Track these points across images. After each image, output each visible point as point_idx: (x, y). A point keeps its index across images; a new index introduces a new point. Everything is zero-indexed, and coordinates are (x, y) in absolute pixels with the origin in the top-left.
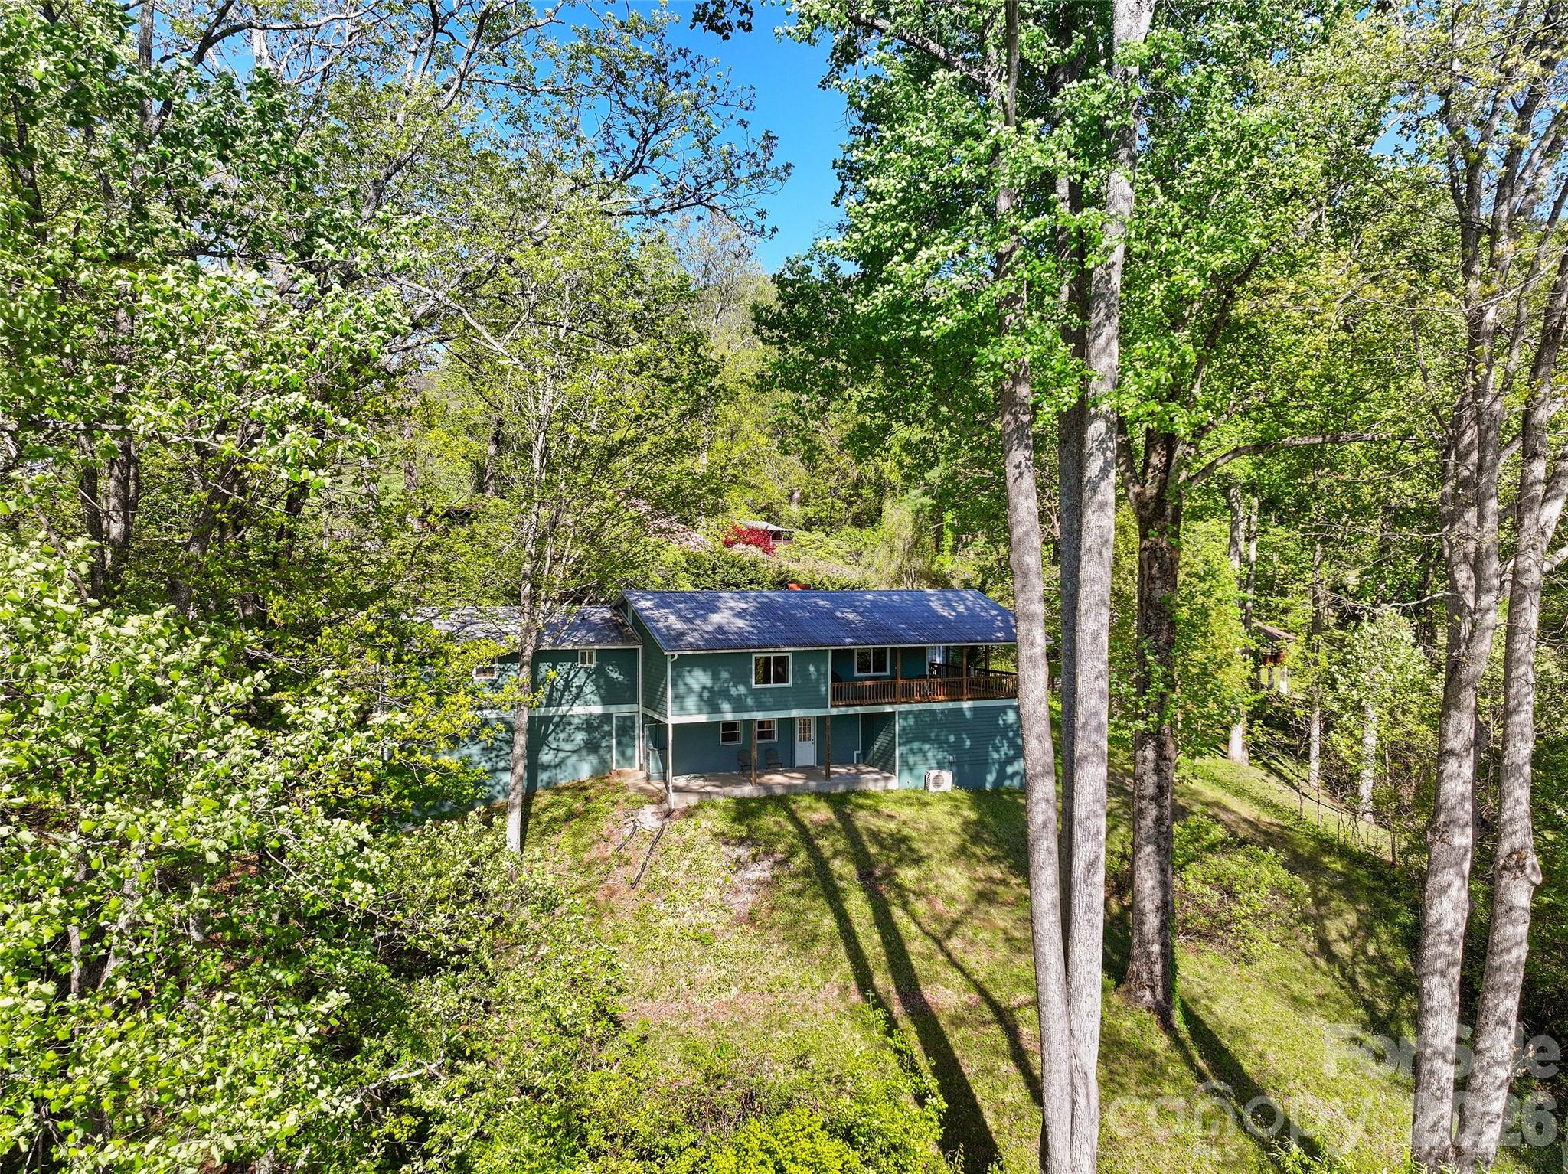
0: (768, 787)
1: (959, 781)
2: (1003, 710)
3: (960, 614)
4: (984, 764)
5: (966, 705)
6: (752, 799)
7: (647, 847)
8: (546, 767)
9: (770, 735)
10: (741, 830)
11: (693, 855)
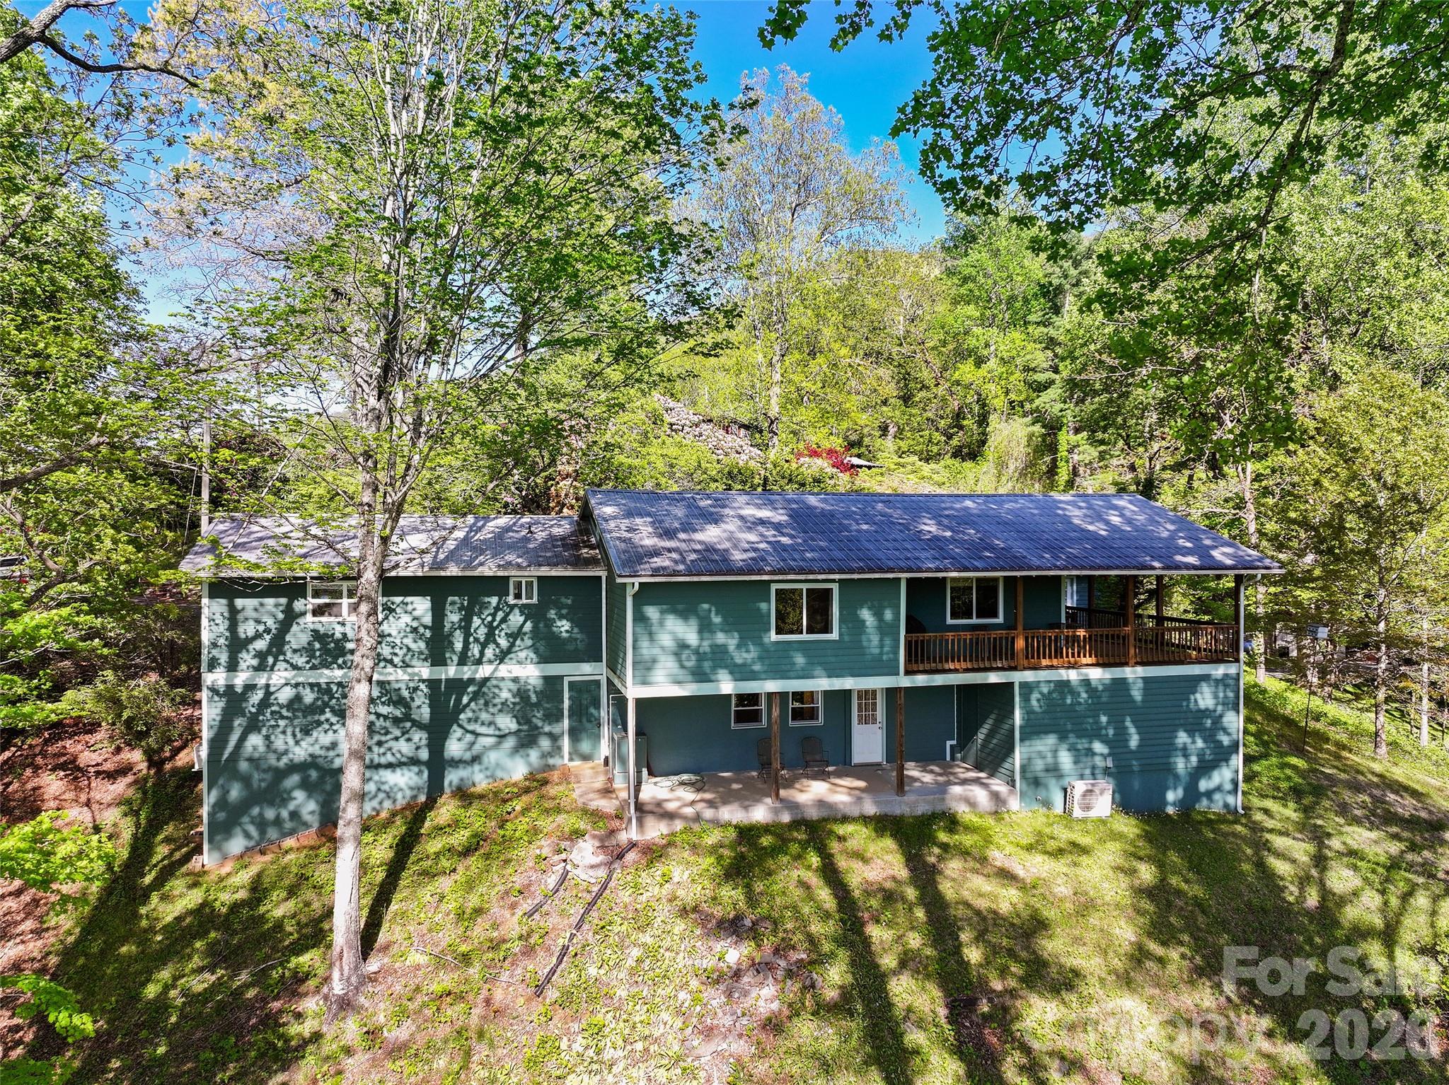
0: (793, 806)
1: (1125, 804)
2: (1193, 683)
3: (1113, 529)
4: (1161, 771)
5: (1133, 673)
6: (766, 829)
7: (577, 911)
8: (456, 763)
9: (812, 714)
10: (732, 895)
11: (646, 938)
